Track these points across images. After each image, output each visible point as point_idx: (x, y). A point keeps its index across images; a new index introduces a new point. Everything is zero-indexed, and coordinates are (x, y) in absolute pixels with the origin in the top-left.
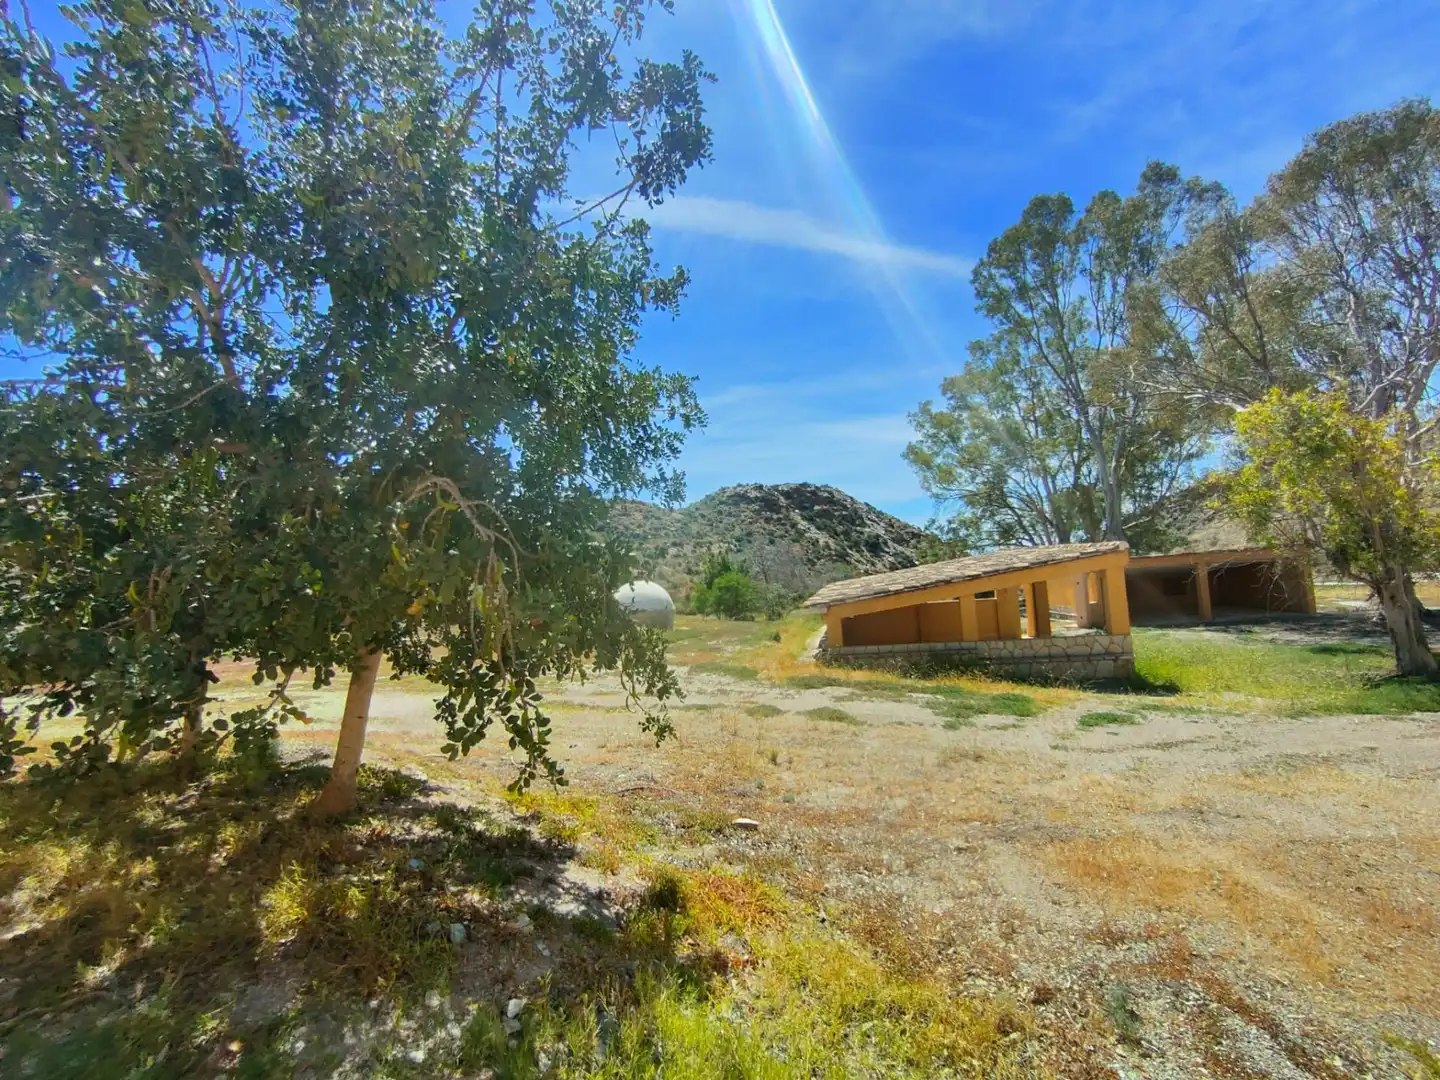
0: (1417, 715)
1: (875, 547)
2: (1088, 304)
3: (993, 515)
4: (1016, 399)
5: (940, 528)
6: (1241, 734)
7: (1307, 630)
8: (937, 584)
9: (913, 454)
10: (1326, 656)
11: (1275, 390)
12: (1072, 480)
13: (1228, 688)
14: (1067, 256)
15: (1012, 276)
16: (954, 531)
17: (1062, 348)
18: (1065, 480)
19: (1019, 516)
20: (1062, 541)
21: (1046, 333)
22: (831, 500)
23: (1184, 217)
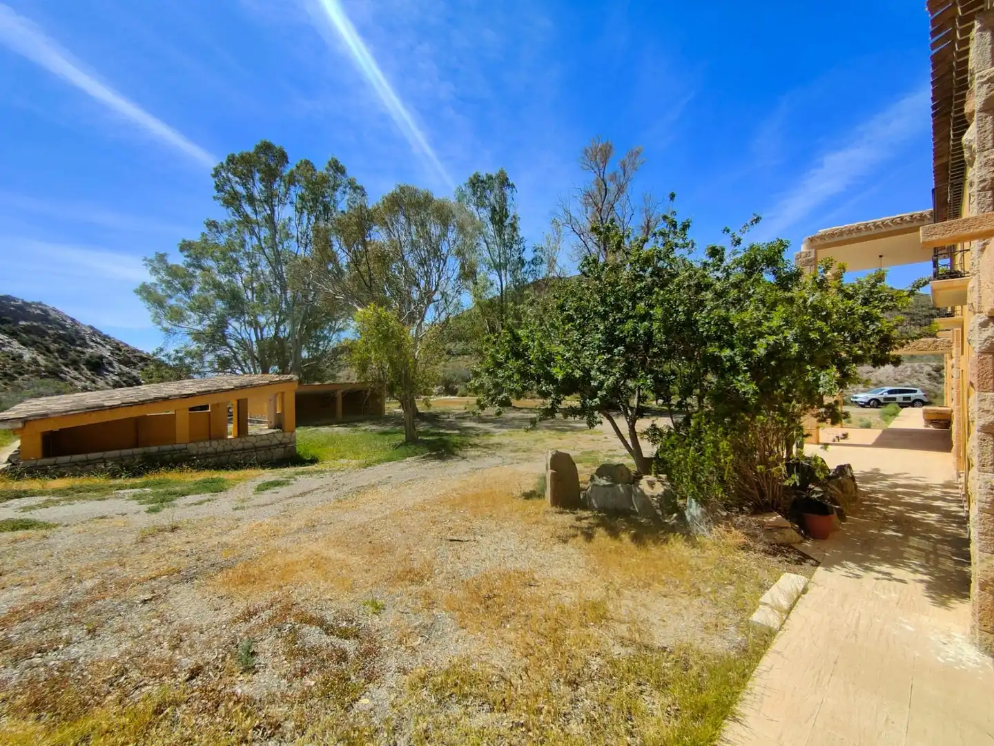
0: (408, 459)
1: (97, 366)
2: (293, 223)
3: (215, 350)
4: (240, 271)
5: (169, 357)
6: (342, 480)
7: (379, 424)
8: (156, 400)
9: (146, 292)
10: (383, 436)
11: (372, 304)
12: (273, 332)
13: (342, 457)
14: (283, 189)
15: (244, 185)
16: (181, 359)
17: (274, 246)
18: (269, 333)
19: (235, 353)
20: (263, 373)
21: (265, 233)
22: (45, 316)
23: (347, 197)
